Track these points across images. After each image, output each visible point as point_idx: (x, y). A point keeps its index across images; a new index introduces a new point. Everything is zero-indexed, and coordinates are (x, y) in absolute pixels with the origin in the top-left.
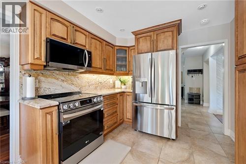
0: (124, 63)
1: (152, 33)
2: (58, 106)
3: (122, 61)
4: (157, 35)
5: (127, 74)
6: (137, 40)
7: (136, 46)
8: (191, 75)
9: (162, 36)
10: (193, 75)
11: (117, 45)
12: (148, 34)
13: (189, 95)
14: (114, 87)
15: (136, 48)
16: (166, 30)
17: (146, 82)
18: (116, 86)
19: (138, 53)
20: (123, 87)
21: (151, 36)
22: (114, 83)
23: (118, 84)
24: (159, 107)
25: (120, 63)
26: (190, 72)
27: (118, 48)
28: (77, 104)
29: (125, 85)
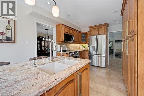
0: (84, 39)
1: (97, 28)
2: (69, 53)
3: (84, 38)
4: (99, 28)
5: (86, 43)
6: (91, 30)
7: (90, 32)
8: (116, 43)
9: (101, 29)
10: (118, 43)
11: (82, 31)
12: (95, 28)
13: (115, 53)
14: (80, 49)
15: (90, 33)
16: (102, 26)
17: (94, 47)
18: (81, 48)
19: (91, 35)
20: (84, 48)
21: (96, 29)
22: (80, 47)
23: (81, 47)
24: (99, 56)
25: (83, 39)
26: (116, 41)
27: (82, 33)
28: (73, 53)
29: (85, 48)
